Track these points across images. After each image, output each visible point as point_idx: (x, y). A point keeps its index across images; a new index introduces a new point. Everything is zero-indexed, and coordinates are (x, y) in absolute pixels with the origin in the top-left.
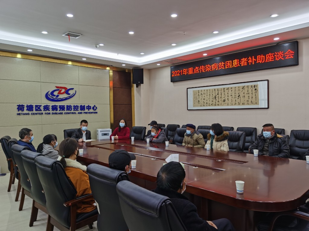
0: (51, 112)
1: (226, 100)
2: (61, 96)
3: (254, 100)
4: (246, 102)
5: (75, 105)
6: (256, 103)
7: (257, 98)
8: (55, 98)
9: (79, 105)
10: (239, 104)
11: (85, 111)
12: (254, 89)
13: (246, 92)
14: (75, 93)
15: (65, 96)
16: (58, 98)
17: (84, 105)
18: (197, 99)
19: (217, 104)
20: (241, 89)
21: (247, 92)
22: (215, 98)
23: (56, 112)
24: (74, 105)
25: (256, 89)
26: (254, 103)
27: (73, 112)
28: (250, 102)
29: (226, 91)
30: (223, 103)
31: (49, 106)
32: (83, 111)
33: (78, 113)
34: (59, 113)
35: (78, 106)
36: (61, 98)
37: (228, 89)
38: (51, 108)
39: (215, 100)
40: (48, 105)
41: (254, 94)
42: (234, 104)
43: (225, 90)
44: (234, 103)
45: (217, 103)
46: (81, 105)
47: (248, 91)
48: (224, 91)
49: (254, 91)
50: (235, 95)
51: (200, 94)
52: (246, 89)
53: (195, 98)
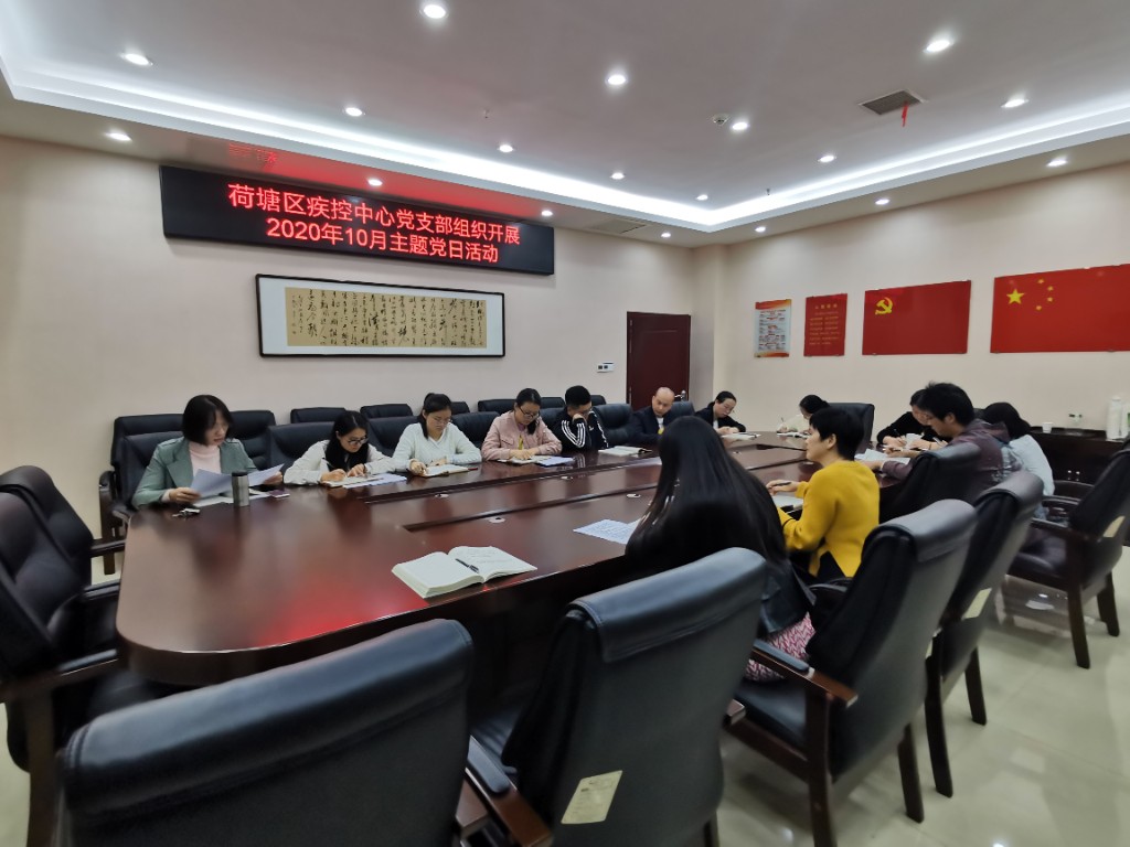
1: (409, 330)
3: (476, 335)
4: (459, 340)
6: (482, 344)
7: (482, 333)
10: (444, 344)
12: (476, 310)
13: (459, 316)
18: (304, 319)
19: (379, 342)
20: (448, 307)
21: (461, 316)
22: (372, 322)
25: (479, 312)
26: (476, 342)
28: (467, 340)
29: (409, 306)
30: (399, 338)
37: (413, 300)
39: (373, 327)
41: (476, 322)
42: (429, 342)
43: (406, 302)
44: (429, 340)
45: (381, 338)
47: (463, 312)
48: (402, 305)
49: (476, 315)
50: (434, 318)
51: (317, 302)
52: (460, 306)
53: (295, 314)
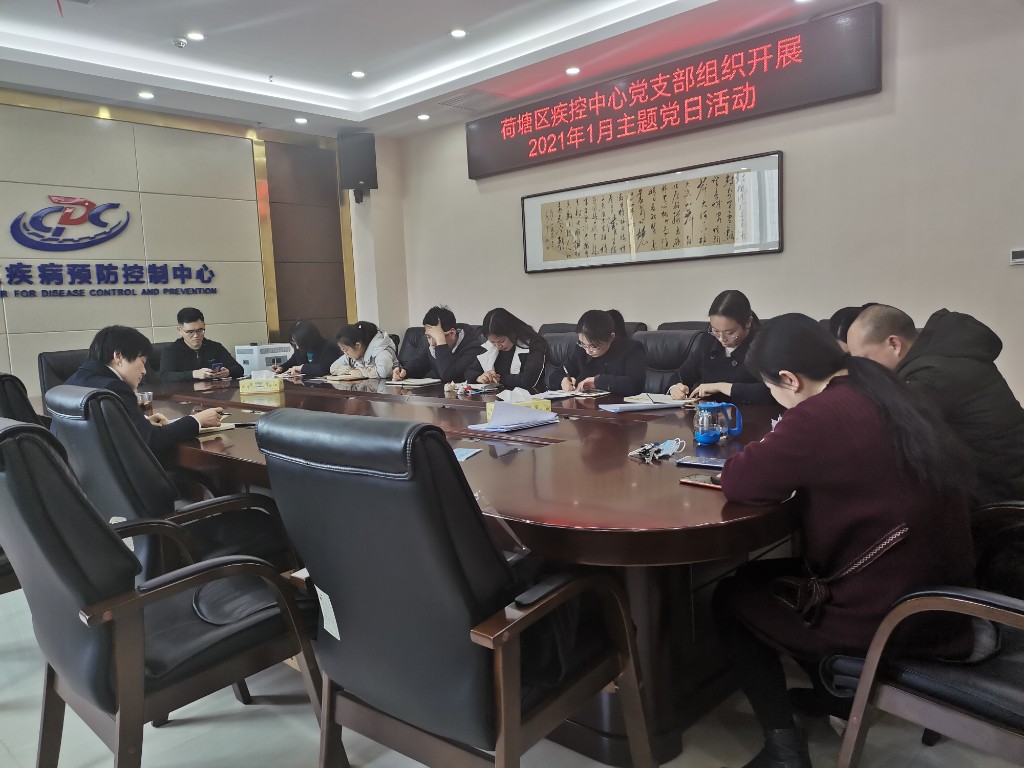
0: (38, 287)
1: (648, 230)
2: (74, 233)
4: (710, 235)
5: (131, 264)
6: (744, 236)
8: (49, 239)
9: (146, 265)
10: (689, 242)
11: (168, 286)
13: (710, 199)
14: (124, 220)
15: (89, 230)
16: (61, 238)
17: (165, 262)
18: (554, 233)
19: (618, 248)
20: (694, 191)
21: (713, 200)
22: (611, 226)
23: (58, 288)
24: (125, 265)
25: (741, 188)
27: (125, 287)
28: (722, 234)
29: (648, 200)
30: (637, 242)
31: (30, 266)
32: (160, 287)
33: (144, 292)
34: (70, 293)
35: (141, 268)
36: (72, 240)
37: (652, 191)
38: (35, 273)
39: (612, 232)
40: (26, 262)
42: (672, 242)
43: (644, 195)
44: (671, 239)
45: (619, 243)
46: (151, 263)
47: (716, 195)
48: (641, 200)
50: (677, 210)
51: (564, 214)
52: (711, 188)
53: (548, 228)
